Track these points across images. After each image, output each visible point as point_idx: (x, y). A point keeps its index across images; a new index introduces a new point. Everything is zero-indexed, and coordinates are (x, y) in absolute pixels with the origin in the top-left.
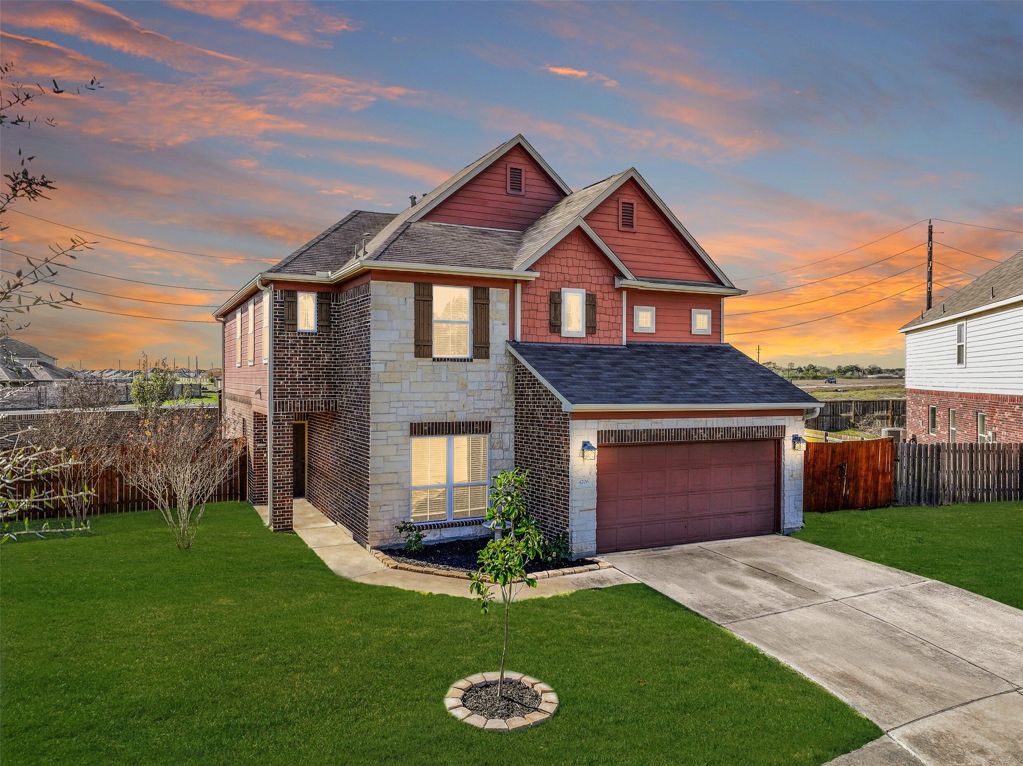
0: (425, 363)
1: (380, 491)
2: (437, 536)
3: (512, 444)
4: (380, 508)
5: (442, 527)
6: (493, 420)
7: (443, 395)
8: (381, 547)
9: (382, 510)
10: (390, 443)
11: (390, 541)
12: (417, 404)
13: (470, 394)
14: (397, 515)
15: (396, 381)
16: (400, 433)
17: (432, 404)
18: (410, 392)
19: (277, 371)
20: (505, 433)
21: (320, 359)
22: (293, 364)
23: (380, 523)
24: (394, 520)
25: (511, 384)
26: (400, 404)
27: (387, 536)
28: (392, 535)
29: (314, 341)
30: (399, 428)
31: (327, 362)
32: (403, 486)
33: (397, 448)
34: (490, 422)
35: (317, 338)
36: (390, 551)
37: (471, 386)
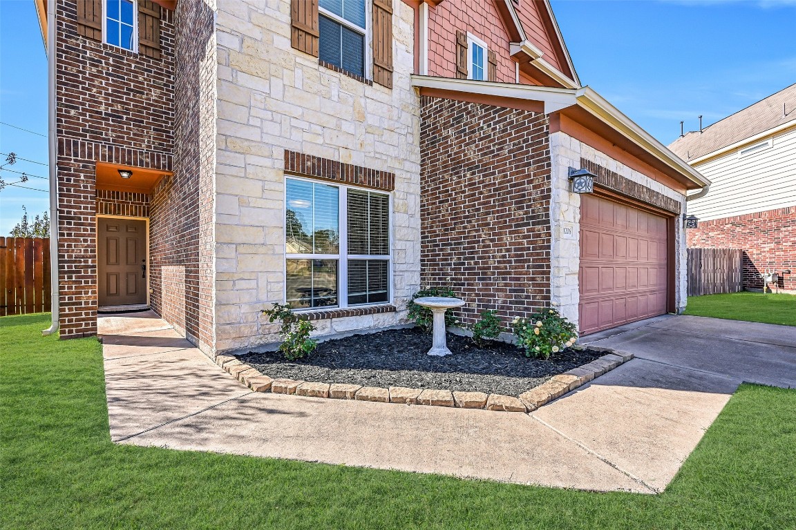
0: (306, 63)
1: (233, 255)
2: (327, 330)
3: (418, 209)
4: (234, 284)
5: (334, 317)
6: (397, 173)
7: (335, 120)
8: (237, 350)
9: (237, 287)
10: (251, 176)
11: (252, 340)
12: (294, 123)
13: (369, 130)
14: (263, 297)
15: (261, 75)
16: (268, 162)
17: (319, 130)
18: (283, 101)
19: (63, 92)
20: (411, 194)
21: (143, 93)
22: (95, 90)
23: (233, 309)
24: (258, 305)
25: (417, 130)
26: (268, 115)
27: (246, 331)
28: (256, 329)
29: (133, 65)
30: (266, 154)
31: (154, 100)
32: (274, 250)
33: (263, 187)
34: (394, 175)
35: (137, 62)
36: (250, 357)
37: (371, 120)
